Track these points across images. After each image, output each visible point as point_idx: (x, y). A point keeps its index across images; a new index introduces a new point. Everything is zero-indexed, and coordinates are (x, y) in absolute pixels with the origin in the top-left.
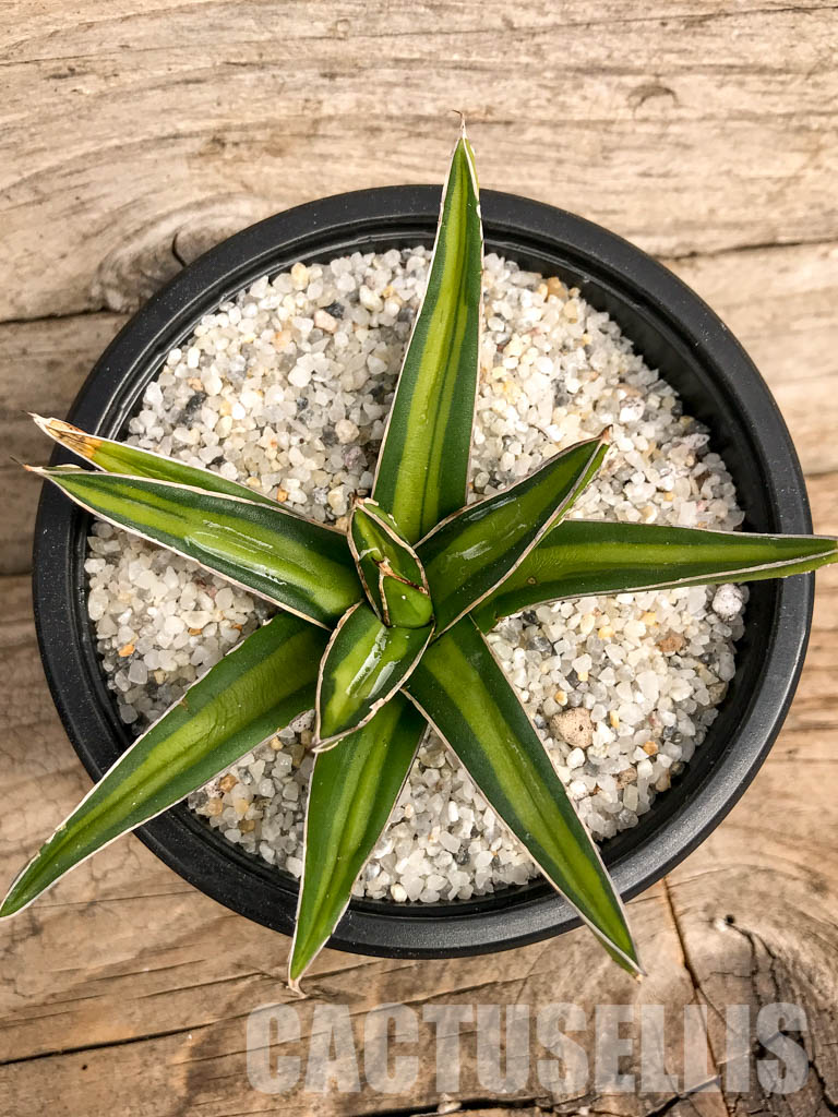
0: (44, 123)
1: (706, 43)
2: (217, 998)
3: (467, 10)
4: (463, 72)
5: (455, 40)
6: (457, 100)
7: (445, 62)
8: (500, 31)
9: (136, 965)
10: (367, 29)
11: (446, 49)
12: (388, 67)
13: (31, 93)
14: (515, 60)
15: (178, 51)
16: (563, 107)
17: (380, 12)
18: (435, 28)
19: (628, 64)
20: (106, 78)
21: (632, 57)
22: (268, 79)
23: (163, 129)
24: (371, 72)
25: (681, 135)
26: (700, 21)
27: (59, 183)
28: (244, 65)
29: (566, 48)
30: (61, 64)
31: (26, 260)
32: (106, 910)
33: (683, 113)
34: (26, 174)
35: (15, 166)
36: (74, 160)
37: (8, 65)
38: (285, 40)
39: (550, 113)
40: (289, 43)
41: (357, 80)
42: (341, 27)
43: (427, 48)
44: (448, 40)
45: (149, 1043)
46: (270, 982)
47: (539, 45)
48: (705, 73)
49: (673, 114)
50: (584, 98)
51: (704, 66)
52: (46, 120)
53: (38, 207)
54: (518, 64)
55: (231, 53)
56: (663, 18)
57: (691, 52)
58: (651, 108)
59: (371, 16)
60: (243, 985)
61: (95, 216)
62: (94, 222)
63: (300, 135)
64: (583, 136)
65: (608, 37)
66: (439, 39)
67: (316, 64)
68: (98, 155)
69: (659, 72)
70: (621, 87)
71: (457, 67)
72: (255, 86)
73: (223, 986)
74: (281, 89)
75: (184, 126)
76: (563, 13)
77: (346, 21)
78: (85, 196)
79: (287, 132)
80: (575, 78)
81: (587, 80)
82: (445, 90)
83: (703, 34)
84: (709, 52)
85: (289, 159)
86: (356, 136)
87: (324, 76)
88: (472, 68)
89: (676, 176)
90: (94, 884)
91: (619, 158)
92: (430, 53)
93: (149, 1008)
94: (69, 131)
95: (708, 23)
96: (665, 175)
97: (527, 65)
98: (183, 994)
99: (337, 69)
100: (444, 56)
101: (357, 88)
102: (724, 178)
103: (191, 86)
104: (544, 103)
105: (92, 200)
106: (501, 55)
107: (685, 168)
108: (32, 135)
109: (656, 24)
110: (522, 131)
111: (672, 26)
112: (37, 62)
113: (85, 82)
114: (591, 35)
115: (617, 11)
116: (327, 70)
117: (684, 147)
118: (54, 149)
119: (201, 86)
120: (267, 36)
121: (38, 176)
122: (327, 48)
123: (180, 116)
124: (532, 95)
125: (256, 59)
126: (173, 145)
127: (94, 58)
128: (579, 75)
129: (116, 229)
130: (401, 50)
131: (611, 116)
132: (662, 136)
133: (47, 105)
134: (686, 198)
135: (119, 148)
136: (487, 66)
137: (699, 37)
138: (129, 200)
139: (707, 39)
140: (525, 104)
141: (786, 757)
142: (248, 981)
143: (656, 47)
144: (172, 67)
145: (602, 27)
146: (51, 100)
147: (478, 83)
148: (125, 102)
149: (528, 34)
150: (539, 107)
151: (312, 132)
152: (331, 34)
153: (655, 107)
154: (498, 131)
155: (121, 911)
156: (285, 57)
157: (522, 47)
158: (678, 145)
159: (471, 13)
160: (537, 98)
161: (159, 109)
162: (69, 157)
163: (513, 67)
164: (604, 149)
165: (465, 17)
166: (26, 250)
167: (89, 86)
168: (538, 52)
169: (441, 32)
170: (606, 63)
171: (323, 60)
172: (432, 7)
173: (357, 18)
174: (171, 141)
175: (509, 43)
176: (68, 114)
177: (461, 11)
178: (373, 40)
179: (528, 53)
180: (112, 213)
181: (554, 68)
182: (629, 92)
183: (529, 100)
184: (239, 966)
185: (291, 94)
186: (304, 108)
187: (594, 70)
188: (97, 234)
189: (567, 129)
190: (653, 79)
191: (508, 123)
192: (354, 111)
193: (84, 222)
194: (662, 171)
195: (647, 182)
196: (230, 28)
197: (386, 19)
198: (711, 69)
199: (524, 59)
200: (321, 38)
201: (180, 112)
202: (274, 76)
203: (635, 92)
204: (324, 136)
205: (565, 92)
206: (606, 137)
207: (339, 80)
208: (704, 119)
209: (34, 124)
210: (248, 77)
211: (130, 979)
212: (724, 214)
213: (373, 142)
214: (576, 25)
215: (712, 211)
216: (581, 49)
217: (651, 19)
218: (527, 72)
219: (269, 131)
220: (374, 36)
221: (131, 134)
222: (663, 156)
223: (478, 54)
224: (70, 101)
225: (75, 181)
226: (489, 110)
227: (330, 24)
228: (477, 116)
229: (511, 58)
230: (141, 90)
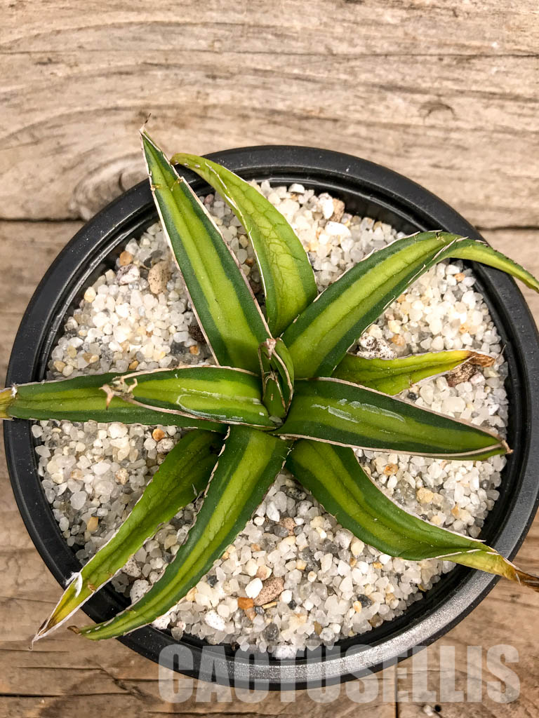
0: (35, 92)
1: (473, 75)
2: (69, 679)
3: (300, 39)
4: (301, 82)
5: (294, 59)
6: (299, 101)
7: (289, 74)
8: (324, 55)
9: (25, 646)
10: (234, 47)
11: (289, 65)
12: (250, 74)
13: (27, 73)
14: (336, 76)
15: (114, 53)
16: (373, 112)
17: (242, 36)
18: (279, 50)
19: (416, 86)
20: (71, 67)
21: (419, 81)
22: (172, 76)
23: (108, 104)
24: (239, 77)
25: (460, 140)
26: (467, 60)
27: (46, 133)
28: (156, 65)
29: (371, 71)
30: (43, 55)
31: (29, 181)
32: (19, 606)
33: (460, 124)
34: (27, 125)
35: (19, 118)
36: (55, 118)
37: (12, 54)
38: (181, 50)
39: (364, 116)
40: (184, 53)
41: (230, 82)
42: (217, 45)
43: (276, 63)
44: (289, 59)
45: (17, 699)
46: (106, 676)
47: (352, 67)
48: (474, 97)
49: (453, 124)
50: (388, 107)
51: (473, 92)
52: (36, 90)
53: (34, 147)
54: (339, 79)
55: (148, 57)
56: (440, 55)
57: (462, 81)
58: (437, 118)
59: (236, 39)
60: (87, 674)
61: (70, 156)
62: (69, 160)
63: (195, 115)
64: (388, 134)
65: (401, 65)
66: (284, 58)
67: (203, 69)
68: (69, 116)
69: (440, 93)
70: (413, 102)
71: (297, 78)
72: (164, 80)
73: (75, 672)
74: (181, 84)
75: (121, 102)
76: (368, 46)
77: (219, 40)
78: (63, 142)
79: (187, 112)
80: (379, 92)
81: (389, 95)
82: (290, 94)
83: (470, 69)
84: (476, 82)
85: (190, 131)
86: (233, 120)
87: (208, 76)
88: (308, 79)
89: (458, 169)
90: (16, 586)
91: (417, 152)
92: (278, 67)
93: (24, 675)
94: (50, 99)
95: (473, 61)
96: (451, 168)
97: (346, 81)
98: (48, 671)
99: (216, 73)
100: (287, 70)
101: (231, 87)
102: (495, 174)
103: (123, 76)
104: (358, 108)
105: (67, 146)
106: (327, 72)
107: (465, 164)
108: (28, 100)
109: (435, 59)
110: (345, 127)
111: (446, 61)
112: (28, 53)
113: (58, 69)
114: (388, 63)
115: (405, 48)
116: (210, 73)
117: (462, 148)
118: (42, 110)
119: (129, 77)
120: (171, 47)
121: (33, 127)
122: (208, 58)
123: (118, 96)
124: (351, 102)
125: (163, 61)
126: (115, 114)
127: (63, 53)
128: (383, 91)
129: (83, 167)
130: (258, 64)
131: (408, 121)
132: (446, 139)
133: (36, 81)
134: (468, 186)
135: (81, 113)
136: (317, 79)
137: (467, 71)
138: (90, 147)
139: (473, 73)
140: (346, 108)
141: (510, 599)
142: (92, 673)
143: (436, 75)
144: (112, 63)
145: (396, 58)
146: (39, 78)
147: (313, 90)
148: (83, 83)
149: (344, 59)
150: (356, 111)
151: (203, 114)
152: (210, 49)
153: (439, 118)
154: (329, 125)
155: (27, 609)
156: (182, 62)
157: (341, 67)
158: (458, 147)
159: (303, 41)
160: (354, 104)
161: (104, 89)
162: (51, 116)
163: (335, 81)
164: (405, 145)
165: (299, 44)
166: (30, 174)
167: (61, 71)
168: (352, 72)
169: (283, 53)
170: (401, 83)
171: (206, 66)
172: (276, 35)
173: (227, 39)
174: (113, 111)
175: (332, 64)
176: (48, 88)
177: (296, 39)
178: (239, 55)
179: (345, 72)
180: (80, 155)
181: (365, 84)
182: (419, 106)
183: (348, 106)
184: (89, 661)
185: (188, 87)
186: (197, 98)
187: (393, 88)
188: (72, 168)
189: (376, 128)
190: (436, 98)
191: (335, 120)
192: (230, 103)
193: (64, 159)
194: (448, 164)
195: (437, 171)
196: (144, 40)
197: (246, 41)
198: (478, 94)
199: (343, 77)
200: (205, 51)
201: (118, 93)
202: (176, 75)
203: (424, 106)
204: (211, 118)
205: (373, 102)
206: (405, 137)
207: (219, 81)
208: (475, 130)
209: (28, 93)
210: (160, 73)
211: (17, 653)
212: (496, 201)
213: (244, 125)
214: (377, 55)
215: (487, 197)
216: (382, 72)
217: (431, 55)
218: (346, 85)
219: (175, 111)
220: (239, 52)
221: (88, 105)
222: (448, 154)
223: (311, 70)
224: (50, 80)
225: (56, 132)
226: (321, 110)
227: (209, 42)
228: (313, 114)
229: (334, 74)
230: (92, 76)
